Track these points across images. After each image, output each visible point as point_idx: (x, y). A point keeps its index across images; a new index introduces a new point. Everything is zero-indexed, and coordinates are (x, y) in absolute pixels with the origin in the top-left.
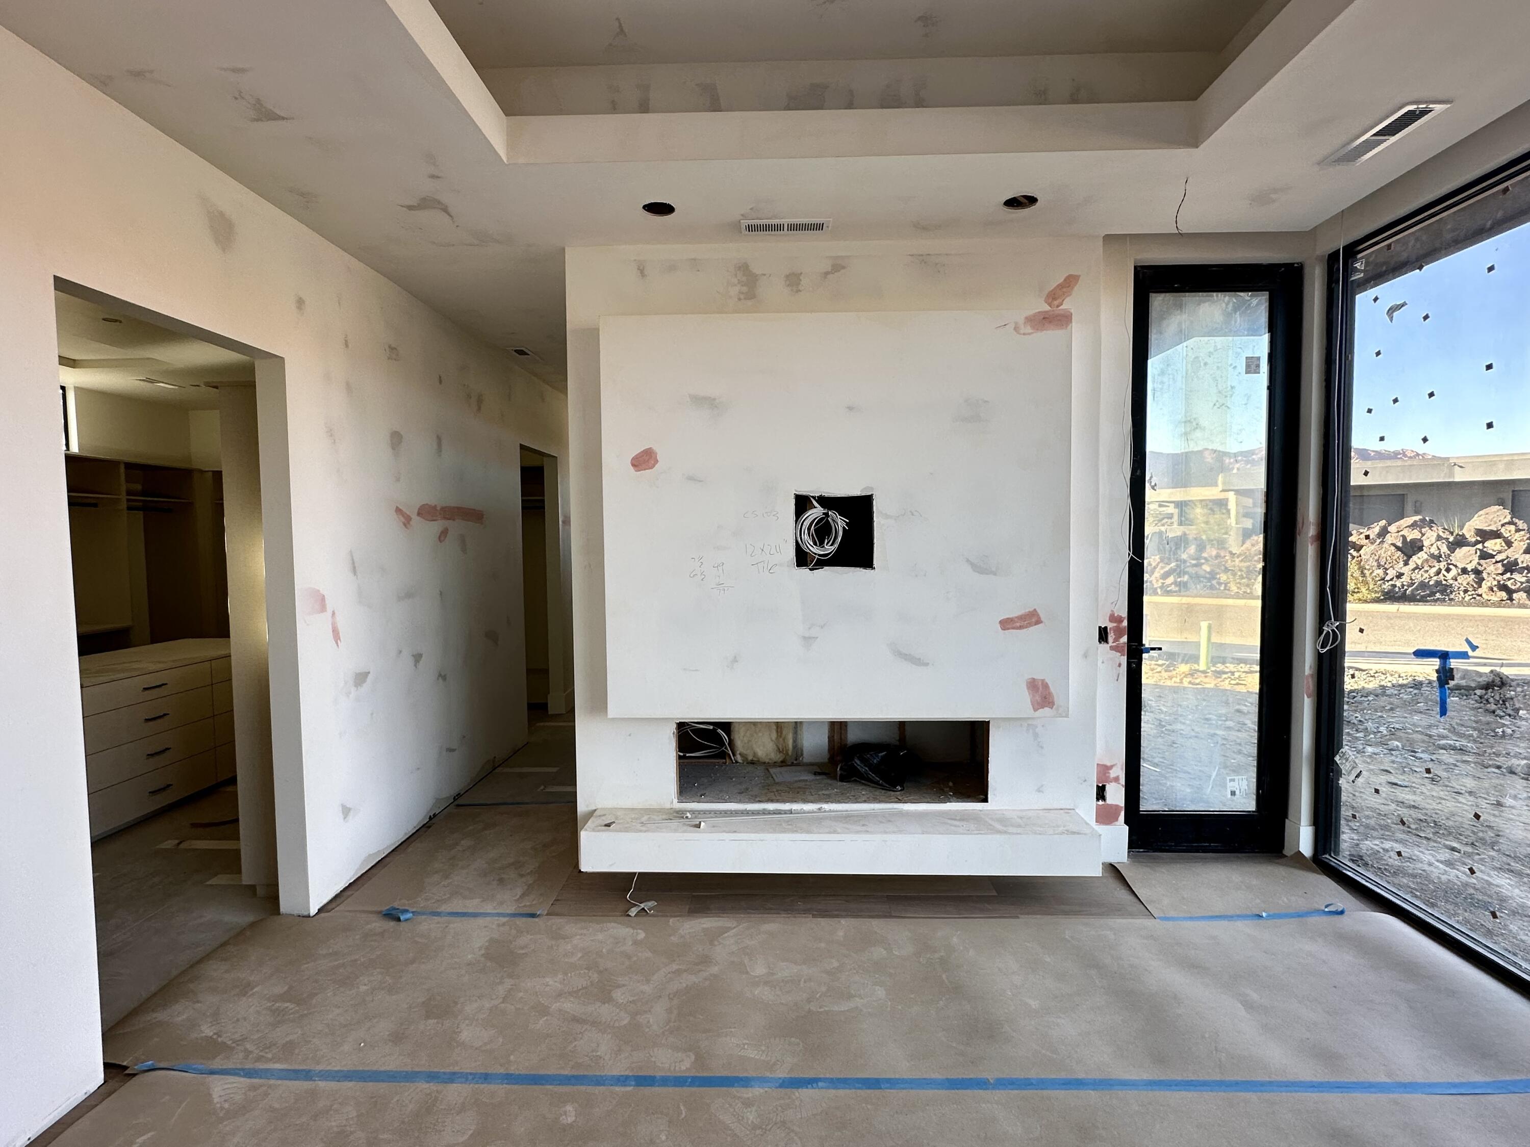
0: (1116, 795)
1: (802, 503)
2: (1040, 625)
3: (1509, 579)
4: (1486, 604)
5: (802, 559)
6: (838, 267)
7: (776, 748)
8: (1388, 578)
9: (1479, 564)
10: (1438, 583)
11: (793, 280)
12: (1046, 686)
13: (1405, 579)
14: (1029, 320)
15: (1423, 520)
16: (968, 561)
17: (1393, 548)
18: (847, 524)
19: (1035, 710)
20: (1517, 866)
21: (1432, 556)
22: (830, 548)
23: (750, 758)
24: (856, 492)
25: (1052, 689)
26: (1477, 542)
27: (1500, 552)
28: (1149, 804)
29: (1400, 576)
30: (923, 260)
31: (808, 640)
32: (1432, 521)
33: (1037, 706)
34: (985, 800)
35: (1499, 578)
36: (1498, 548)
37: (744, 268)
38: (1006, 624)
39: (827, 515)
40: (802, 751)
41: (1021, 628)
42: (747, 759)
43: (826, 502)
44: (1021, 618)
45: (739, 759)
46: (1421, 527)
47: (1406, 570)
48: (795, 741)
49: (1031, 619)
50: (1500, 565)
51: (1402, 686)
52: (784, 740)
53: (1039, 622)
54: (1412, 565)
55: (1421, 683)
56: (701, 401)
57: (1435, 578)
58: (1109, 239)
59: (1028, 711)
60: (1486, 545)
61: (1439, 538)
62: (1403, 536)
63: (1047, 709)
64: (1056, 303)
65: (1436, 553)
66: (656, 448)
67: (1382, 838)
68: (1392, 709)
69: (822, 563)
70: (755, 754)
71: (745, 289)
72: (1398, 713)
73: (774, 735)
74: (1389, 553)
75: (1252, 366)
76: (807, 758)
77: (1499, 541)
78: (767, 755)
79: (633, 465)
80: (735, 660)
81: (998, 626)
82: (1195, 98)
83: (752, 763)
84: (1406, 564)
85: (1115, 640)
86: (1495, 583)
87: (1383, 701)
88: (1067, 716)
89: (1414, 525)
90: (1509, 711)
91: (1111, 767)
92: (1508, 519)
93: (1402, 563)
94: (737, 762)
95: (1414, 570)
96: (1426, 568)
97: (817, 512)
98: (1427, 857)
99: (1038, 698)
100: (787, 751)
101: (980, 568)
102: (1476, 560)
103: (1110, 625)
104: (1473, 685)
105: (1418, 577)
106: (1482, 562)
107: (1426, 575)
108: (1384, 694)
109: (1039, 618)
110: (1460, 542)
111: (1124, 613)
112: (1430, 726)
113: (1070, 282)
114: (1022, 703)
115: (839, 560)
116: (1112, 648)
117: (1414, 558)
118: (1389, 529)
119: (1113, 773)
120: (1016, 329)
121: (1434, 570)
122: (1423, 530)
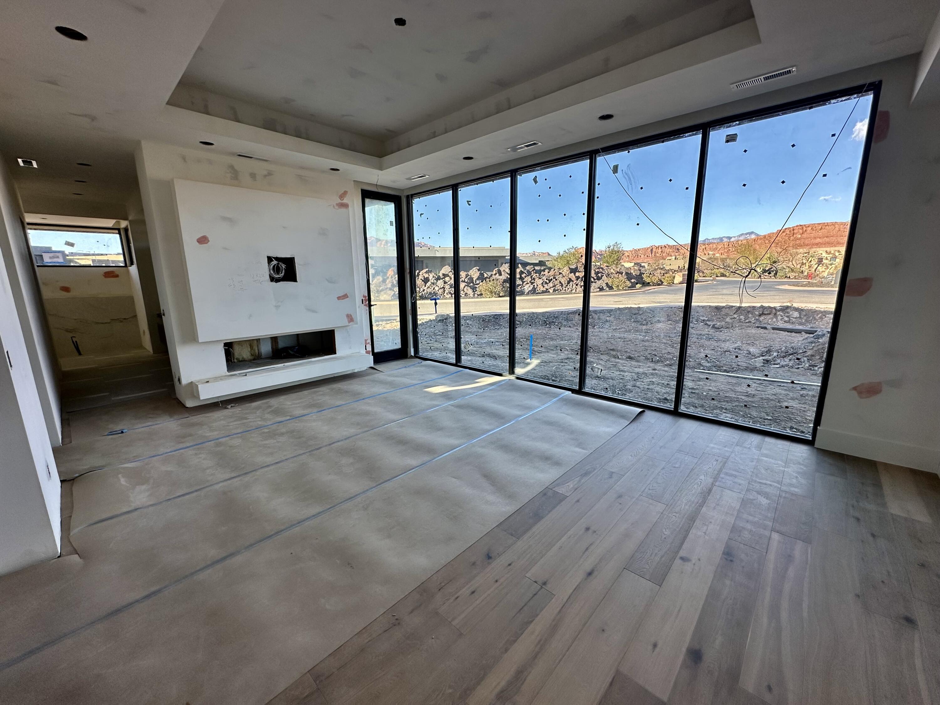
0: (369, 348)
1: (270, 259)
2: (348, 298)
3: (451, 290)
4: (446, 299)
5: (272, 279)
6: (270, 174)
7: (250, 354)
8: (421, 291)
9: (444, 285)
10: (434, 292)
11: (253, 176)
12: (351, 316)
13: (425, 291)
14: (337, 204)
15: (429, 270)
16: (326, 279)
17: (421, 280)
18: (285, 267)
19: (349, 323)
20: (451, 352)
21: (432, 283)
22: (281, 275)
23: (241, 359)
24: (288, 256)
25: (353, 317)
26: (443, 278)
27: (449, 281)
28: (376, 351)
29: (424, 290)
30: (300, 177)
31: (277, 307)
32: (431, 271)
33: (349, 322)
34: (335, 353)
35: (449, 290)
36: (448, 280)
37: (232, 167)
38: (339, 298)
39: (278, 264)
40: (261, 354)
41: (343, 299)
42: (239, 360)
43: (277, 259)
44: (343, 296)
45: (236, 361)
46: (429, 273)
47: (425, 288)
48: (258, 350)
49: (345, 296)
50: (449, 285)
51: (427, 322)
52: (254, 350)
53: (348, 297)
54: (427, 287)
55: (432, 320)
56: (225, 219)
57: (433, 291)
58: (354, 181)
59: (347, 324)
60: (445, 279)
61: (433, 277)
62: (424, 276)
63: (352, 323)
64: (342, 199)
65: (433, 282)
66: (208, 236)
67: (427, 353)
68: (426, 328)
69: (278, 280)
70: (243, 358)
71: (233, 176)
72: (427, 329)
73: (249, 349)
74: (420, 282)
75: (391, 223)
76: (263, 356)
77: (448, 277)
78: (248, 358)
79: (198, 242)
80: (251, 316)
81: (337, 299)
82: (380, 157)
83: (242, 361)
84: (425, 286)
85: (365, 303)
86: (448, 292)
87: (423, 326)
88: (357, 324)
89: (426, 272)
90: (451, 325)
91: (367, 340)
92: (450, 270)
93: (424, 286)
94: (234, 362)
95: (427, 288)
96: (431, 287)
97: (275, 262)
98: (436, 354)
99: (349, 319)
100: (256, 354)
101: (330, 281)
102: (443, 284)
103: (364, 299)
104: (443, 319)
105: (429, 290)
106: (445, 285)
107: (431, 290)
108: (424, 325)
109: (348, 296)
110: (438, 279)
111: (367, 295)
112: (435, 331)
113: (345, 193)
114: (345, 321)
115: (284, 279)
116: (364, 305)
117: (427, 284)
118: (420, 274)
119: (368, 342)
120: (334, 207)
121: (433, 288)
122: (429, 274)
